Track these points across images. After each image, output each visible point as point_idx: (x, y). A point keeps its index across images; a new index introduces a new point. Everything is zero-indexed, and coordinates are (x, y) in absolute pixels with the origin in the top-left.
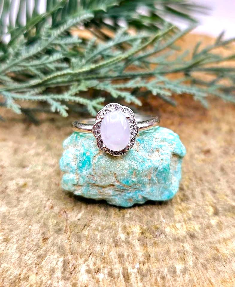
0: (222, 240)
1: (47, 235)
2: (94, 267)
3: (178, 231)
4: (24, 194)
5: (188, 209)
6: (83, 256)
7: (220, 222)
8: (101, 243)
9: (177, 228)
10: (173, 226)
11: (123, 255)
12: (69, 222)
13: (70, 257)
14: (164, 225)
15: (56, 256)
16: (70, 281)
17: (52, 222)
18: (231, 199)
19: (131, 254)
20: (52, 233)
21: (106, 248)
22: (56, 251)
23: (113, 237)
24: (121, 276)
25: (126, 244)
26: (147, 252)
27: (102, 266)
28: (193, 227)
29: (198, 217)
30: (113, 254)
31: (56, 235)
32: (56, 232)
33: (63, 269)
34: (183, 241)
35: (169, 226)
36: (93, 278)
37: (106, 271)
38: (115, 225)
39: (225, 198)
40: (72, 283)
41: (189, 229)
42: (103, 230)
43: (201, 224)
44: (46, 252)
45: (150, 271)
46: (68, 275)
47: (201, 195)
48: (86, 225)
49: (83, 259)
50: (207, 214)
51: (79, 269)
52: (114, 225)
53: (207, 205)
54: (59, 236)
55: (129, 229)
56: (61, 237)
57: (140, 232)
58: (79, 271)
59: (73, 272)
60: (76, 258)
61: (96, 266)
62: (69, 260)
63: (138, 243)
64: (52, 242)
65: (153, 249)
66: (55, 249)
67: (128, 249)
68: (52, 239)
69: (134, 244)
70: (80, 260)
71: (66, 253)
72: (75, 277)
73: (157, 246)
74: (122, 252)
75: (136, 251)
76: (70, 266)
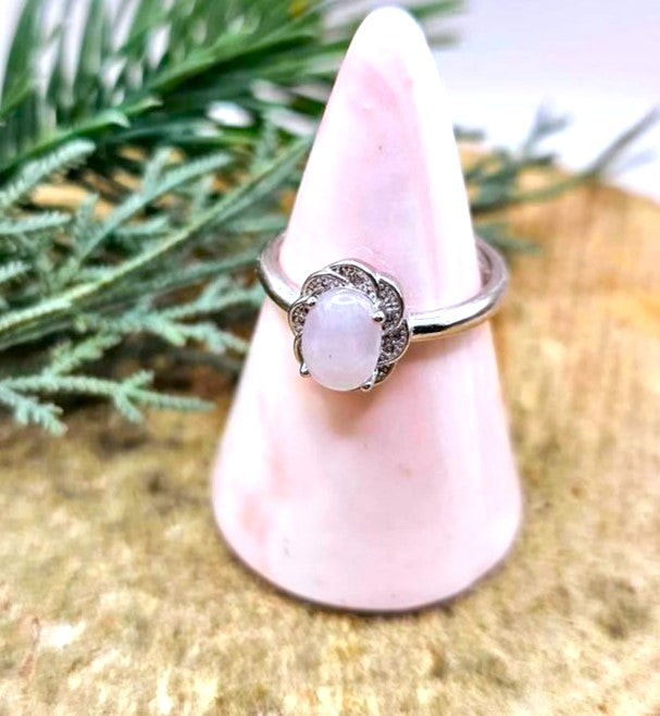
3: (319, 709)
5: (363, 651)
7: (444, 696)
8: (105, 712)
9: (318, 699)
10: (308, 692)
12: (39, 648)
18: (491, 636)
23: (141, 702)
28: (361, 703)
29: (384, 676)
38: (154, 670)
39: (478, 631)
41: (350, 706)
42: (120, 680)
43: (388, 696)
48: (79, 661)
50: (413, 672)
52: (150, 671)
53: (419, 647)
54: (3, 680)
56: (8, 683)
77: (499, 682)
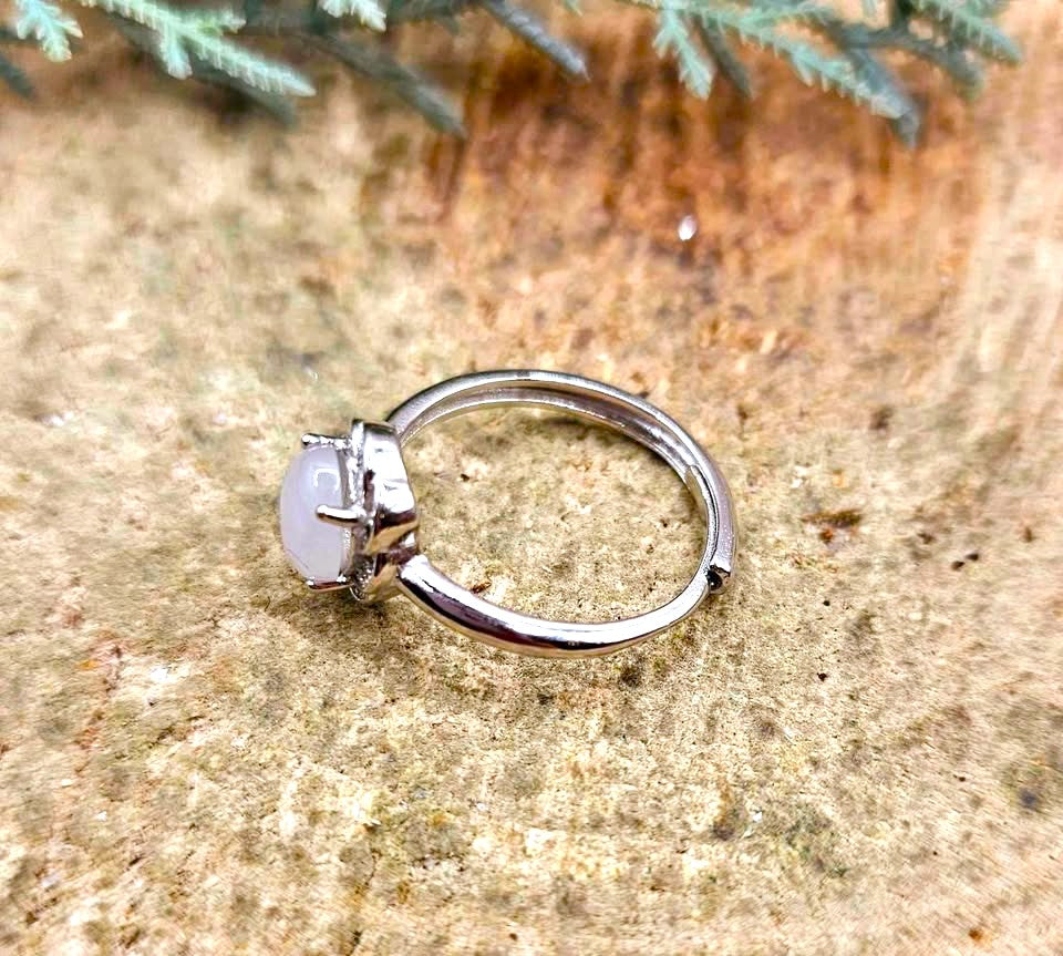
1: (6, 737)
2: (127, 918)
3: (524, 867)
5: (611, 775)
6: (103, 861)
7: (726, 876)
8: (193, 826)
9: (524, 851)
10: (513, 833)
11: (255, 904)
12: (114, 700)
13: (54, 849)
14: (476, 819)
16: (12, 949)
17: (48, 682)
18: (825, 783)
19: (286, 909)
20: (26, 732)
21: (203, 851)
22: (11, 812)
23: (249, 817)
25: (286, 857)
26: (353, 918)
27: (156, 923)
28: (592, 868)
29: (638, 826)
30: (216, 887)
31: (39, 743)
32: (44, 731)
33: (6, 892)
34: (519, 914)
35: (498, 830)
37: (163, 951)
38: (280, 765)
39: (806, 770)
41: (573, 870)
42: (224, 775)
46: (16, 922)
47: (702, 727)
48: (170, 731)
49: (97, 874)
50: (686, 826)
51: (67, 912)
52: (274, 764)
53: (702, 782)
54: (50, 751)
55: (328, 798)
56: (55, 756)
57: (365, 825)
58: (63, 920)
59: (43, 916)
60: (75, 862)
61: (134, 919)
62: (47, 861)
63: (334, 872)
64: (13, 771)
65: (388, 912)
66: (11, 802)
67: (285, 886)
68: (19, 758)
69: (319, 868)
70: (86, 876)
71: (44, 832)
72: (40, 939)
73: (406, 905)
74: (254, 889)
75: (311, 901)
76: (40, 890)
77: (820, 865)
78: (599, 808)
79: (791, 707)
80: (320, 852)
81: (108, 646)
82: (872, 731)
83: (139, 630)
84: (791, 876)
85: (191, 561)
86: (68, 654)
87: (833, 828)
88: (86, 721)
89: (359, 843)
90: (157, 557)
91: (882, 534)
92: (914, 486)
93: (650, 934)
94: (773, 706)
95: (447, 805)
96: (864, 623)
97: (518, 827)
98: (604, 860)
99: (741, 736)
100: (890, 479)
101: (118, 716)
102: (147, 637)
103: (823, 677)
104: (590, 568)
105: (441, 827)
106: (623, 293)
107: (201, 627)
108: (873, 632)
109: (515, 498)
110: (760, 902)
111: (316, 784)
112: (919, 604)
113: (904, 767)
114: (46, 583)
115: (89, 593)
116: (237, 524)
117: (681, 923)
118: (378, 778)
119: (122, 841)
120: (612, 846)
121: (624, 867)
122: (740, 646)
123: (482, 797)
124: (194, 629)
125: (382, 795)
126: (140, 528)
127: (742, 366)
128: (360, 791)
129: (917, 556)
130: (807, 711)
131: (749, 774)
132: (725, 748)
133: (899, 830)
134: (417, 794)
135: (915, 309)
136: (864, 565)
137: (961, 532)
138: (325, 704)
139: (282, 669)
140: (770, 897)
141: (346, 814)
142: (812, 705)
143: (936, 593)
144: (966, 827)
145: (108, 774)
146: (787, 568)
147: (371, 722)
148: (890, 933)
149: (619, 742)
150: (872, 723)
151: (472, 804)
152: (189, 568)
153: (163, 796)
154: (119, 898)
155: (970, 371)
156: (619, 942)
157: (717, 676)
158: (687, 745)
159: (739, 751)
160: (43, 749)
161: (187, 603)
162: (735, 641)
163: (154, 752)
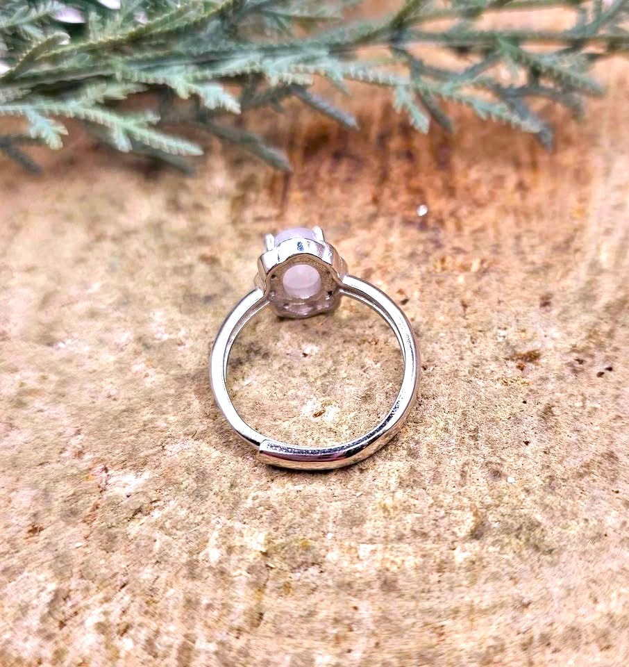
0: (464, 610)
1: (42, 522)
2: (121, 619)
3: (359, 566)
4: (25, 412)
5: (407, 509)
6: (105, 587)
7: (481, 560)
8: (157, 562)
9: (358, 557)
11: (198, 603)
12: (105, 497)
13: (74, 583)
14: (327, 542)
15: (41, 577)
16: (51, 642)
17: (65, 489)
18: (535, 502)
19: (217, 604)
20: (53, 518)
21: (164, 576)
22: (46, 564)
23: (191, 554)
24: (174, 653)
25: (215, 574)
26: (258, 605)
27: (138, 619)
28: (399, 562)
30: (174, 595)
31: (62, 524)
32: (64, 516)
33: (46, 610)
34: (358, 594)
35: (341, 547)
36: (107, 647)
37: (143, 635)
39: (523, 496)
40: (55, 648)
41: (388, 565)
42: (174, 531)
43: (426, 557)
44: (25, 562)
45: (247, 655)
46: (53, 627)
47: (458, 477)
48: (139, 510)
49: (101, 595)
50: (453, 534)
51: (84, 618)
52: (204, 522)
53: (461, 508)
54: (68, 528)
55: (238, 538)
56: (72, 530)
57: (261, 552)
58: (82, 623)
59: (69, 623)
60: (87, 589)
61: (125, 619)
62: (70, 591)
63: (244, 580)
64: (47, 541)
65: (279, 600)
66: (46, 559)
67: (215, 591)
68: (50, 533)
69: (236, 579)
70: (94, 597)
71: (67, 574)
72: (68, 635)
73: (290, 595)
74: (197, 594)
75: (232, 598)
76: (67, 608)
77: (537, 548)
78: (401, 528)
79: (510, 460)
80: (235, 570)
81: (100, 467)
82: (559, 470)
83: (118, 455)
84: (520, 556)
85: (146, 414)
86: (75, 472)
87: (542, 527)
88: (89, 509)
89: (259, 562)
90: (125, 413)
91: (553, 361)
92: (569, 334)
93: (438, 598)
94: (499, 461)
95: (309, 536)
96: (548, 410)
97: (353, 544)
98: (407, 558)
99: (482, 480)
100: (554, 332)
101: (108, 505)
102: (123, 458)
103: (527, 443)
104: (383, 396)
105: (307, 548)
106: (388, 248)
107: (155, 450)
108: (554, 415)
109: (334, 362)
110: (503, 573)
111: (229, 532)
112: (580, 398)
113: (582, 489)
114: (60, 434)
115: (87, 438)
116: (172, 391)
117: (456, 589)
118: (267, 524)
119: (115, 575)
120: (410, 549)
121: (419, 560)
122: (476, 430)
123: (330, 529)
124: (151, 451)
125: (269, 534)
126: (115, 399)
127: (461, 279)
128: (256, 533)
129: (575, 371)
130: (519, 463)
131: (489, 500)
132: (473, 488)
133: (582, 524)
134: (290, 531)
135: (560, 239)
136: (544, 379)
137: (600, 356)
138: (232, 486)
139: (205, 469)
140: (508, 569)
141: (249, 547)
142: (522, 459)
143: (588, 391)
144: (623, 519)
145: (104, 537)
146: (499, 385)
147: (260, 493)
148: (584, 582)
149: (409, 490)
150: (560, 466)
151: (325, 534)
152: (145, 418)
153: (138, 546)
154: (115, 608)
155: (596, 268)
156: (420, 604)
157: (464, 448)
158: (450, 488)
159: (481, 488)
160: (64, 527)
161: (145, 437)
162: (472, 428)
163: (132, 523)
